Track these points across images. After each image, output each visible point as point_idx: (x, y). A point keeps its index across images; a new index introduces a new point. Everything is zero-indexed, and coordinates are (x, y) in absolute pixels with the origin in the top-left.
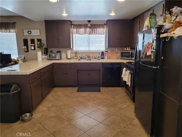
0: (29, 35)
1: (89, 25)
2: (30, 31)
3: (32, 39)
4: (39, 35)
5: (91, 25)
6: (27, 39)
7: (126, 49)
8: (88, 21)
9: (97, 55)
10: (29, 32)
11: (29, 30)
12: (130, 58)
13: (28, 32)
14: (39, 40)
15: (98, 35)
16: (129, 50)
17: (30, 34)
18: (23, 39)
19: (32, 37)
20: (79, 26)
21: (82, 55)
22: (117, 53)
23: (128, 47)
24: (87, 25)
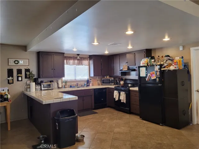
0: (16, 65)
1: (78, 58)
2: (18, 61)
3: (19, 69)
4: (28, 64)
5: (80, 57)
6: (13, 69)
7: (106, 77)
8: (77, 54)
9: (83, 83)
10: (16, 62)
11: (16, 60)
12: (110, 84)
13: (14, 62)
14: (27, 70)
15: (84, 66)
16: (109, 78)
17: (17, 63)
18: (8, 69)
19: (20, 67)
20: (69, 58)
21: (72, 84)
22: (97, 81)
23: (107, 75)
24: (77, 57)
